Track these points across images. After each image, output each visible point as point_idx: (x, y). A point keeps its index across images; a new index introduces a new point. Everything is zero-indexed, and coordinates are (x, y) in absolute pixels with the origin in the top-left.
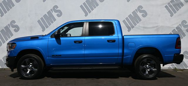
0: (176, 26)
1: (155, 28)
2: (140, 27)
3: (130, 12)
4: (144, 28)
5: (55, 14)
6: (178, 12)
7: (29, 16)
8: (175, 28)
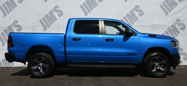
0: (171, 24)
1: (152, 27)
2: (137, 25)
3: (128, 12)
4: (141, 26)
5: (56, 14)
6: (173, 12)
7: (31, 16)
8: (170, 27)
